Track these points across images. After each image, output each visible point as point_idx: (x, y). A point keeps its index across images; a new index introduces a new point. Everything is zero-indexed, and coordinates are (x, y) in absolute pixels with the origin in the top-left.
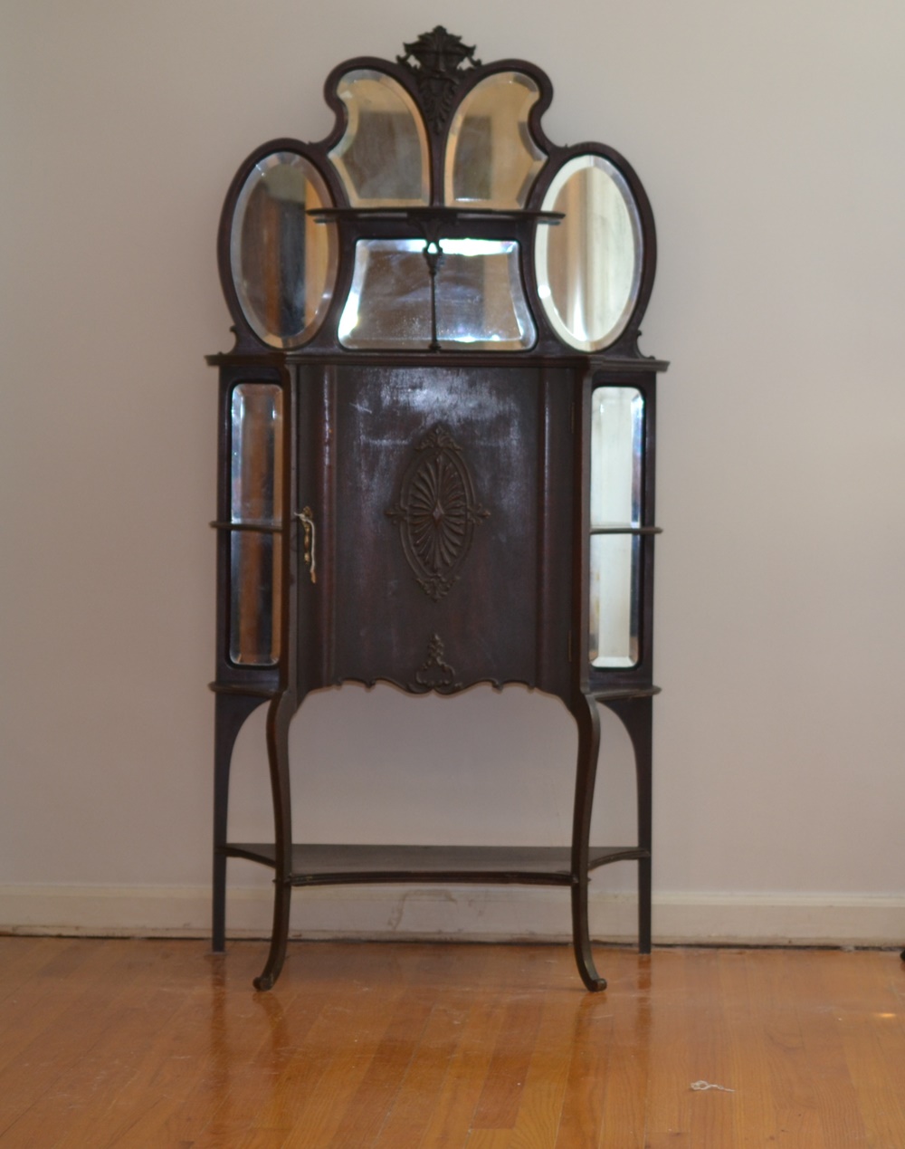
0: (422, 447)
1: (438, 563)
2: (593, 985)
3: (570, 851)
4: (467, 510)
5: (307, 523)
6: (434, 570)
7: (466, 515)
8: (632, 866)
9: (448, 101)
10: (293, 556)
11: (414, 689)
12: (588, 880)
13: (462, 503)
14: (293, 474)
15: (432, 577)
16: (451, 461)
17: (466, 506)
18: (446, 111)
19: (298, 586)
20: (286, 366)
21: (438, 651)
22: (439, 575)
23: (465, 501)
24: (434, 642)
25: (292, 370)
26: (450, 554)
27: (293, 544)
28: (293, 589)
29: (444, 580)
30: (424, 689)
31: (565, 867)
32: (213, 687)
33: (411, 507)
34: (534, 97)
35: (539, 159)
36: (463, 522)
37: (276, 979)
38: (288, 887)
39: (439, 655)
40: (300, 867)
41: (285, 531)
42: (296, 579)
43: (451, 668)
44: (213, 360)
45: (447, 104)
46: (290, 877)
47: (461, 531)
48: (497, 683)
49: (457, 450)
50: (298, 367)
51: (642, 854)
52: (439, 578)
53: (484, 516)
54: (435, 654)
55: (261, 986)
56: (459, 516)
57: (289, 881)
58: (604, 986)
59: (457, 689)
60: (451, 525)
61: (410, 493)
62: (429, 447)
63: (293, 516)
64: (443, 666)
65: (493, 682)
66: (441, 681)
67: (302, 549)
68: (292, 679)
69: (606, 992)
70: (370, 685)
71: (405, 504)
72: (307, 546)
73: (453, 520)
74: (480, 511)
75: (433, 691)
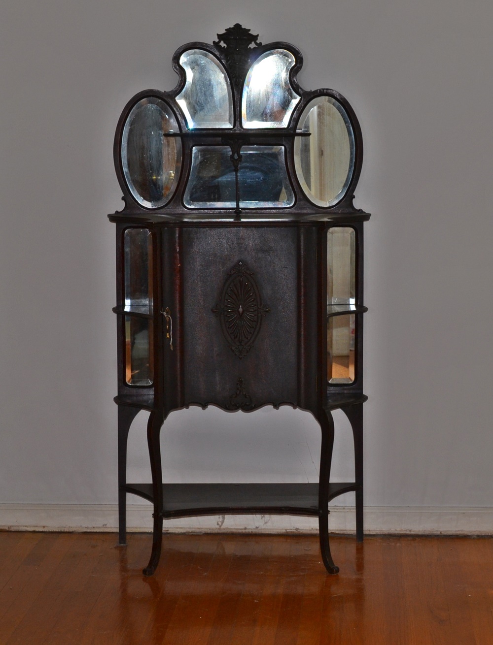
0: (232, 273)
1: (242, 338)
2: (332, 570)
4: (258, 308)
5: (168, 317)
6: (240, 342)
11: (230, 408)
13: (255, 304)
14: (159, 288)
16: (248, 280)
19: (163, 352)
25: (157, 231)
26: (248, 333)
27: (160, 327)
28: (161, 354)
32: (116, 400)
33: (227, 307)
34: (292, 63)
35: (295, 98)
38: (161, 518)
42: (162, 348)
44: (113, 218)
46: (162, 511)
47: (254, 320)
48: (276, 405)
51: (357, 487)
53: (267, 311)
54: (241, 388)
55: (147, 573)
56: (253, 311)
57: (161, 514)
58: (338, 571)
59: (254, 408)
60: (249, 317)
61: (226, 298)
62: (236, 273)
63: (160, 313)
64: (245, 395)
65: (273, 404)
66: (244, 403)
67: (165, 331)
68: (161, 404)
69: (338, 574)
70: (205, 406)
71: (223, 305)
72: (167, 329)
73: (250, 314)
74: (265, 308)
75: (240, 409)
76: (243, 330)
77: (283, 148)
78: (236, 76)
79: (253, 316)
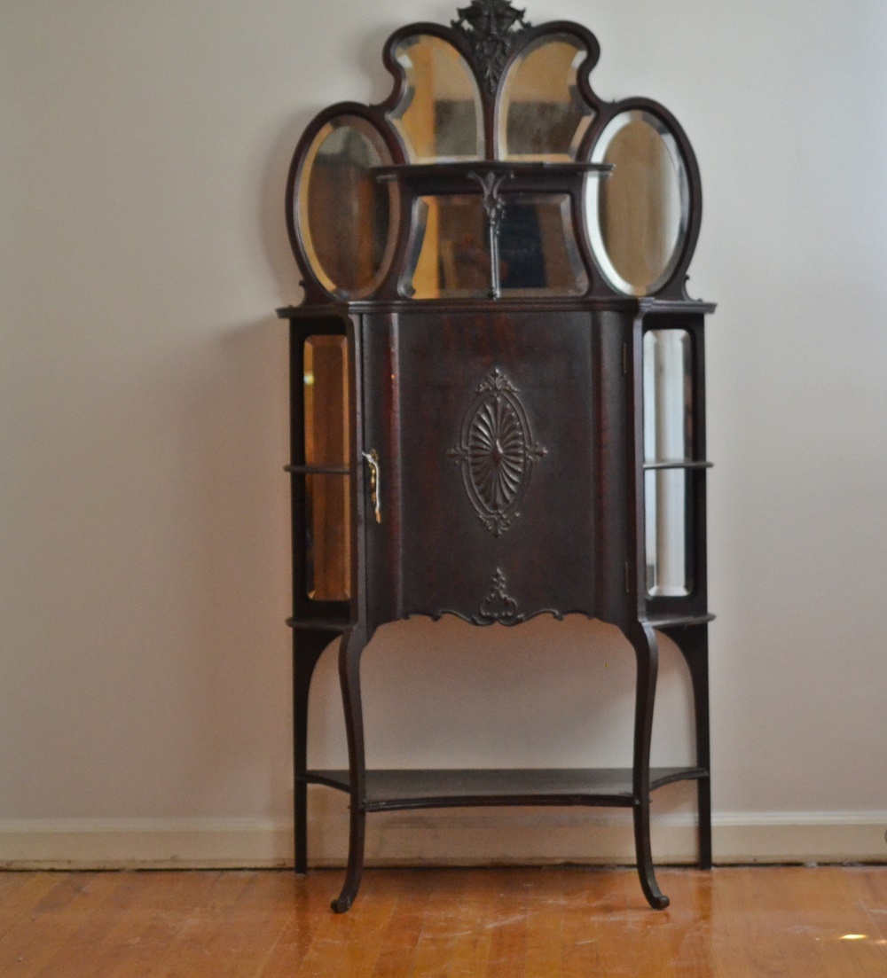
0: (481, 390)
1: (499, 500)
2: (657, 903)
3: (632, 771)
4: (525, 449)
5: (372, 464)
6: (495, 507)
7: (525, 454)
8: (692, 787)
9: (499, 61)
10: (360, 496)
11: (479, 622)
12: (648, 802)
13: (520, 442)
15: (492, 514)
16: (509, 402)
17: (524, 445)
18: (498, 72)
19: (365, 527)
20: (350, 316)
21: (501, 585)
22: (500, 512)
23: (523, 440)
24: (497, 576)
25: (355, 319)
26: (510, 491)
28: (361, 530)
29: (504, 516)
30: (489, 621)
31: (627, 788)
33: (473, 448)
34: (581, 56)
35: (588, 115)
36: (521, 460)
37: (353, 900)
39: (501, 588)
40: (374, 793)
41: (352, 473)
42: (363, 519)
43: (514, 600)
44: (283, 313)
45: (498, 64)
46: (363, 803)
47: (520, 470)
48: (558, 614)
49: (514, 391)
50: (361, 315)
51: (700, 774)
52: (500, 514)
53: (541, 454)
54: (498, 588)
55: (338, 908)
56: (517, 455)
57: (362, 806)
58: (667, 904)
59: (520, 621)
60: (510, 464)
61: (471, 433)
62: (488, 390)
63: (360, 459)
64: (505, 598)
65: (554, 613)
66: (504, 614)
67: (369, 490)
68: (362, 615)
69: (669, 909)
70: (436, 618)
71: (467, 444)
72: (373, 486)
73: (512, 458)
74: (537, 450)
75: (497, 624)
76: (500, 487)
77: (568, 198)
78: (489, 78)
79: (517, 463)
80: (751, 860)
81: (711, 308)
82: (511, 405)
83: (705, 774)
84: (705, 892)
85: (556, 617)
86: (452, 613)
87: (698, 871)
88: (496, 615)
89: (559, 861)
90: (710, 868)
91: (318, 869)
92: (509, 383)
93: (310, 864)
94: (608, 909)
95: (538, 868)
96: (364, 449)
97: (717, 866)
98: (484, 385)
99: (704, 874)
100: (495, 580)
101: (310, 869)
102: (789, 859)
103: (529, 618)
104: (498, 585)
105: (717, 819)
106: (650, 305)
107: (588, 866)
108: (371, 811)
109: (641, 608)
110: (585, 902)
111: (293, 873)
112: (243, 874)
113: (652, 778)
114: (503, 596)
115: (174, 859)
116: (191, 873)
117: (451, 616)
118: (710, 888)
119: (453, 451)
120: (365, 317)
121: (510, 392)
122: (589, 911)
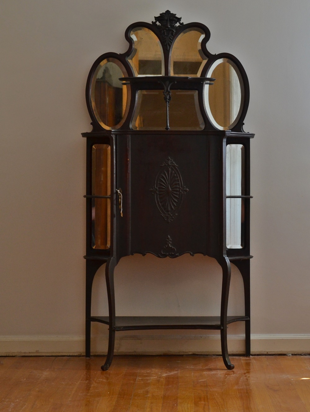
0: (163, 165)
1: (169, 209)
3: (220, 317)
4: (180, 189)
5: (120, 194)
6: (168, 211)
7: (180, 191)
8: (243, 324)
9: (171, 38)
10: (115, 207)
11: (161, 256)
12: (226, 328)
13: (178, 186)
14: (115, 175)
15: (167, 214)
16: (174, 170)
17: (180, 187)
18: (171, 42)
19: (117, 218)
20: (112, 135)
21: (170, 242)
22: (170, 213)
23: (179, 185)
24: (168, 238)
25: (114, 137)
26: (174, 205)
27: (115, 202)
28: (115, 219)
29: (171, 215)
30: (165, 256)
31: (219, 323)
32: (85, 257)
33: (159, 188)
34: (203, 36)
35: (205, 60)
36: (178, 193)
38: (114, 331)
39: (170, 243)
40: (118, 324)
41: (111, 198)
42: (116, 216)
43: (175, 248)
44: (84, 135)
45: (170, 39)
46: (114, 328)
47: (178, 197)
48: (192, 254)
49: (176, 166)
50: (116, 135)
52: (170, 214)
53: (186, 191)
54: (168, 243)
55: (104, 369)
56: (177, 191)
57: (114, 329)
58: (233, 368)
59: (177, 256)
60: (174, 195)
61: (159, 182)
62: (166, 165)
63: (115, 191)
64: (171, 247)
65: (190, 253)
66: (171, 253)
67: (118, 204)
68: (115, 253)
69: (234, 370)
70: (144, 255)
71: (157, 186)
72: (120, 203)
73: (175, 192)
74: (185, 189)
75: (168, 257)
76: (170, 203)
77: (197, 92)
78: (167, 44)
79: (176, 194)
80: (266, 353)
81: (253, 135)
82: (175, 171)
83: (248, 319)
84: (248, 364)
85: (191, 255)
86: (150, 253)
87: (245, 357)
88: (168, 254)
89: (190, 353)
90: (250, 356)
91: (95, 356)
92: (174, 163)
93: (91, 354)
94: (210, 370)
95: (182, 356)
96: (116, 188)
97: (252, 355)
98: (164, 164)
99: (248, 358)
100: (168, 240)
101: (92, 356)
102: (281, 353)
103: (180, 255)
104: (168, 242)
105: (253, 337)
106: (229, 133)
107: (201, 355)
108: (117, 331)
109: (225, 252)
110: (201, 367)
111: (84, 357)
112: (64, 358)
113: (228, 320)
114: (170, 246)
115: (37, 352)
116: (43, 357)
117: (150, 254)
118: (250, 363)
119: (152, 189)
120: (117, 136)
121: (174, 166)
122: (203, 370)
